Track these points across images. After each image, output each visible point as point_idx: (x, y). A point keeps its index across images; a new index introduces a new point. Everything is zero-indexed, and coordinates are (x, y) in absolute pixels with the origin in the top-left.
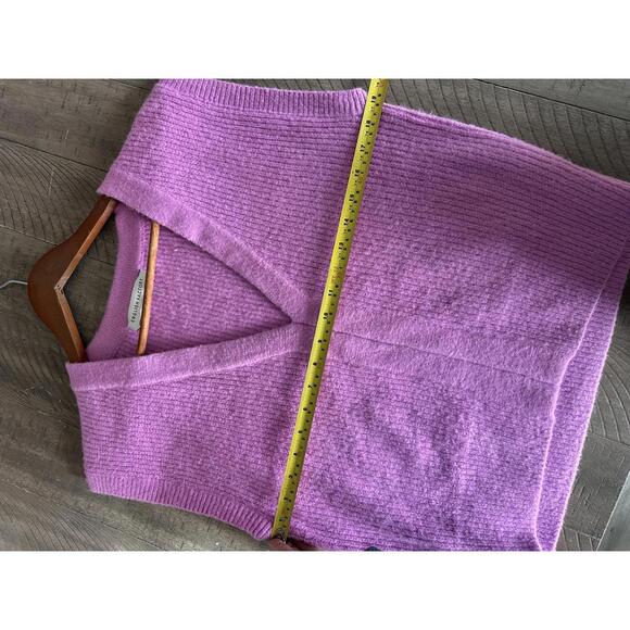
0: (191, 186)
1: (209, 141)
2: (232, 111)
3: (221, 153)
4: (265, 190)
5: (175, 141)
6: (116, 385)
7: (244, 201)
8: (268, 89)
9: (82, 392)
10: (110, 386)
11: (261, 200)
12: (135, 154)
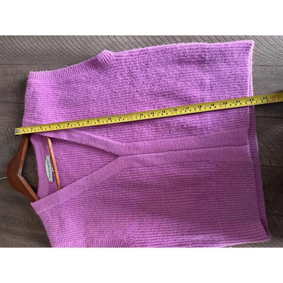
0: (58, 117)
1: (58, 97)
2: (62, 81)
3: (64, 99)
4: (86, 107)
5: (45, 101)
6: (54, 205)
7: (80, 115)
8: (72, 66)
9: (41, 213)
10: (52, 207)
11: (86, 112)
12: (31, 111)
